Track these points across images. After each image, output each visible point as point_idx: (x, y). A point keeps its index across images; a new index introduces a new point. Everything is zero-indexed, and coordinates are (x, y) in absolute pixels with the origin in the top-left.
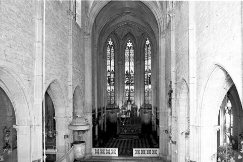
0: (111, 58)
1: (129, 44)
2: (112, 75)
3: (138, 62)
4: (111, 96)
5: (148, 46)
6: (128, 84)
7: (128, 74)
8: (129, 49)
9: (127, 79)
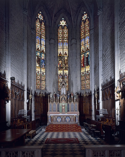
0: (41, 35)
1: (63, 23)
2: (43, 55)
3: (73, 41)
4: (41, 80)
5: (85, 22)
6: (61, 68)
7: (61, 57)
8: (63, 28)
9: (60, 62)
